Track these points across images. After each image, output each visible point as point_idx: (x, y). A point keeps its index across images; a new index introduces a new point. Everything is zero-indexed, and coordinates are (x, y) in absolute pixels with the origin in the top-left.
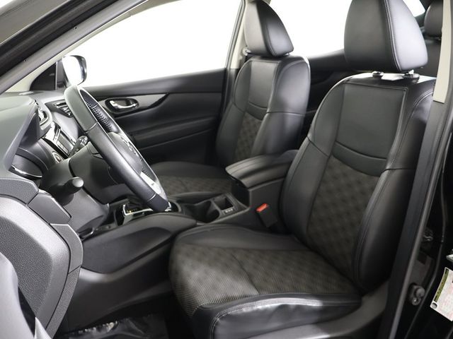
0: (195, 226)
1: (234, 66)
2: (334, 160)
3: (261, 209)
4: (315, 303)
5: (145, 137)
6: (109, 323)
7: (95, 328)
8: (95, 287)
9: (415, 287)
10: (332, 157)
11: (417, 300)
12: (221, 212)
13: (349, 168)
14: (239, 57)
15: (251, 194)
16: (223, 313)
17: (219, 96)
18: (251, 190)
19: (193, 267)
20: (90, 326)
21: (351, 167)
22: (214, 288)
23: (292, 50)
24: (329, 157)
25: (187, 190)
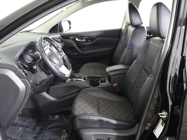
0: (89, 87)
1: (124, 28)
2: (143, 70)
3: (114, 85)
4: (114, 122)
5: (87, 52)
6: (56, 115)
7: (51, 116)
8: (53, 102)
9: (147, 123)
10: (143, 69)
11: (148, 128)
12: (101, 84)
13: (146, 74)
14: (126, 24)
15: (112, 79)
16: (79, 118)
17: (117, 39)
18: (112, 77)
19: (80, 101)
20: (50, 115)
21: (147, 74)
22: (83, 109)
23: (142, 24)
24: (142, 69)
25: (96, 74)
